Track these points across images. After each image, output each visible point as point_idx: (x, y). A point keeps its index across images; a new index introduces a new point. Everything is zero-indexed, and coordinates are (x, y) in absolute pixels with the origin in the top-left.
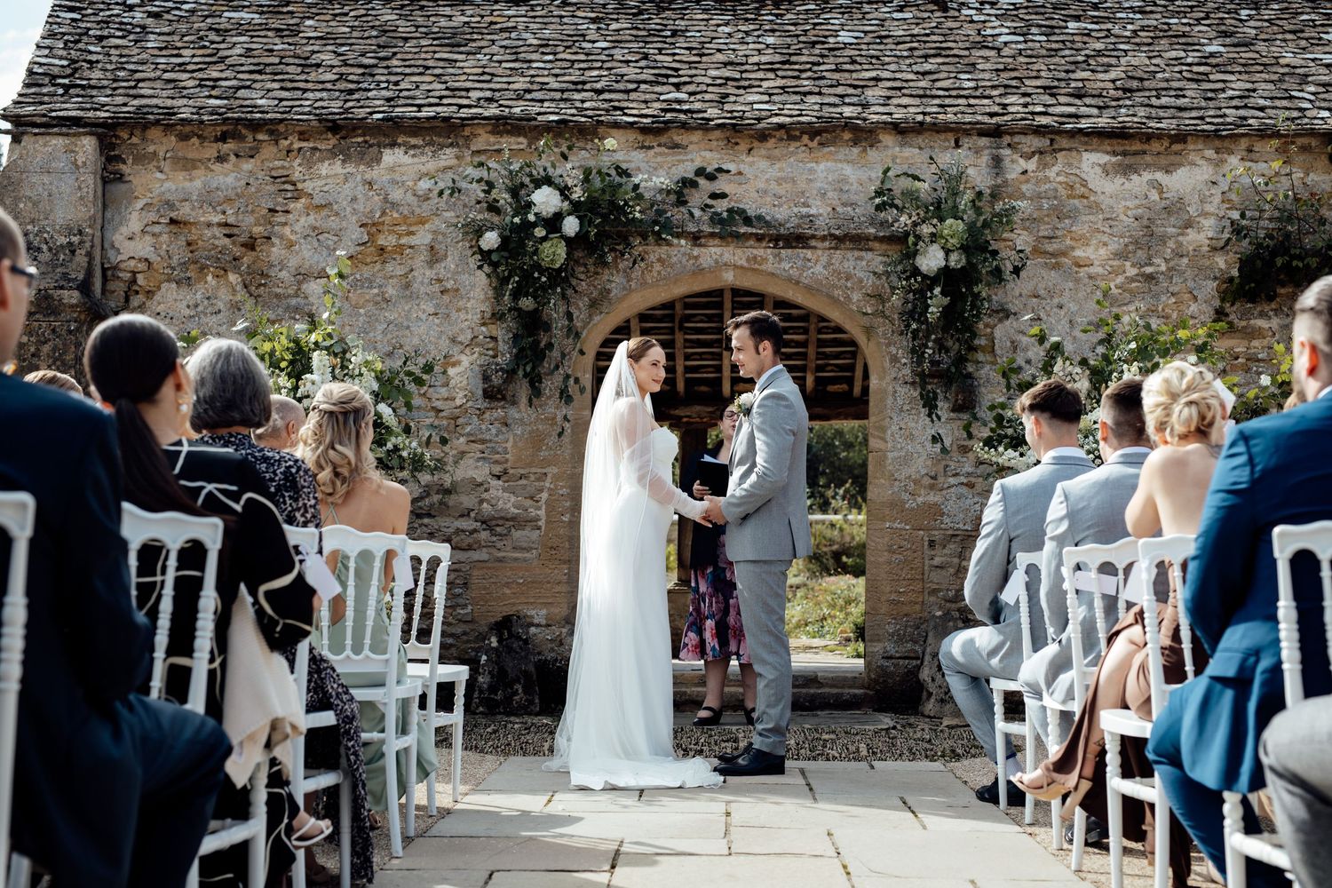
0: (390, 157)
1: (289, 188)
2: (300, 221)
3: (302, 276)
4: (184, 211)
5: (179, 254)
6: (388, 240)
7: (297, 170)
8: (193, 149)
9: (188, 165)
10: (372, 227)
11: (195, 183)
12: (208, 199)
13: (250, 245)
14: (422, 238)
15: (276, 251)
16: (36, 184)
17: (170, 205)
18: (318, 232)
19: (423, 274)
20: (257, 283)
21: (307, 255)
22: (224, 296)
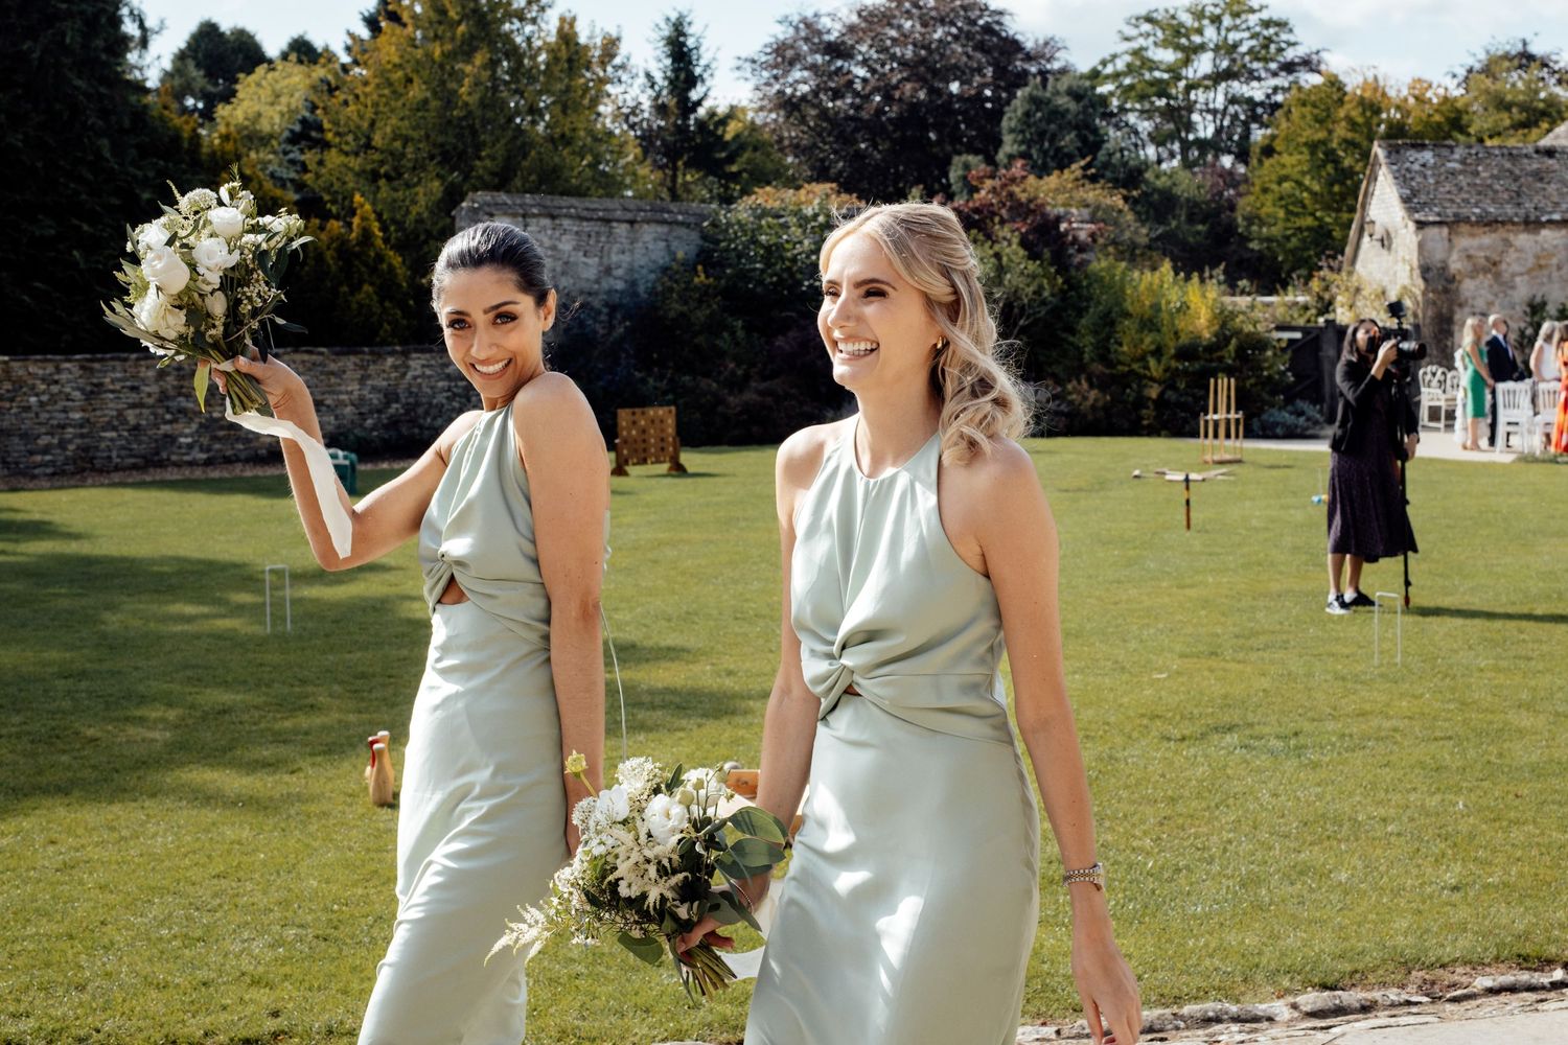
0: (1545, 233)
1: (1507, 243)
2: (1512, 255)
3: (1513, 275)
4: (1472, 252)
5: (1470, 268)
6: (1543, 262)
7: (1511, 237)
8: (1476, 230)
9: (1472, 235)
10: (1538, 257)
11: (1475, 242)
12: (1481, 248)
13: (1495, 264)
14: (1554, 261)
15: (1503, 266)
16: (1430, 245)
17: (1466, 250)
18: (1518, 259)
19: (1555, 274)
20: (1497, 276)
21: (1516, 268)
22: (1486, 283)
